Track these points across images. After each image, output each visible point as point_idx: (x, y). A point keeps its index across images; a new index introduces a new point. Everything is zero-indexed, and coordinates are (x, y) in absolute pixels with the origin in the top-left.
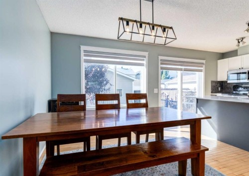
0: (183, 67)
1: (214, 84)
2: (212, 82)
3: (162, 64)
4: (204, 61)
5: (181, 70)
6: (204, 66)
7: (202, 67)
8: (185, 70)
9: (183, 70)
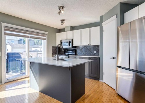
0: (29, 35)
1: (54, 48)
2: (53, 47)
3: (5, 30)
4: (47, 33)
5: (28, 37)
6: (47, 36)
7: (45, 36)
8: (31, 37)
9: (29, 37)
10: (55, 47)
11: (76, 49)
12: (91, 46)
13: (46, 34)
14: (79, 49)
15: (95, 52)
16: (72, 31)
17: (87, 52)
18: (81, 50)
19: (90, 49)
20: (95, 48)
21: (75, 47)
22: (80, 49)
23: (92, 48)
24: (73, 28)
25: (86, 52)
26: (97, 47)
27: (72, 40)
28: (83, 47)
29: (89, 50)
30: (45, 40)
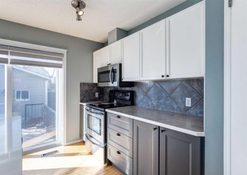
0: (9, 57)
1: (86, 88)
2: (82, 85)
5: (5, 61)
6: (65, 59)
7: (61, 60)
9: (9, 61)
10: (88, 84)
11: (134, 89)
12: (174, 81)
13: (62, 55)
14: (140, 90)
15: (188, 102)
16: (119, 41)
17: (161, 101)
18: (146, 94)
19: (173, 91)
20: (189, 88)
21: (132, 84)
22: (145, 89)
23: (178, 90)
24: (123, 33)
25: (159, 99)
26: (195, 86)
27: (120, 65)
28: (152, 84)
29: (169, 96)
30: (60, 69)
